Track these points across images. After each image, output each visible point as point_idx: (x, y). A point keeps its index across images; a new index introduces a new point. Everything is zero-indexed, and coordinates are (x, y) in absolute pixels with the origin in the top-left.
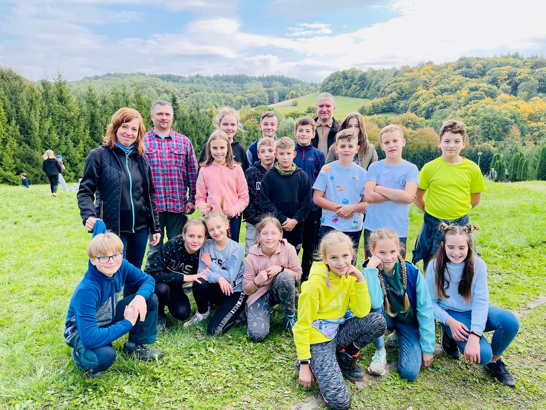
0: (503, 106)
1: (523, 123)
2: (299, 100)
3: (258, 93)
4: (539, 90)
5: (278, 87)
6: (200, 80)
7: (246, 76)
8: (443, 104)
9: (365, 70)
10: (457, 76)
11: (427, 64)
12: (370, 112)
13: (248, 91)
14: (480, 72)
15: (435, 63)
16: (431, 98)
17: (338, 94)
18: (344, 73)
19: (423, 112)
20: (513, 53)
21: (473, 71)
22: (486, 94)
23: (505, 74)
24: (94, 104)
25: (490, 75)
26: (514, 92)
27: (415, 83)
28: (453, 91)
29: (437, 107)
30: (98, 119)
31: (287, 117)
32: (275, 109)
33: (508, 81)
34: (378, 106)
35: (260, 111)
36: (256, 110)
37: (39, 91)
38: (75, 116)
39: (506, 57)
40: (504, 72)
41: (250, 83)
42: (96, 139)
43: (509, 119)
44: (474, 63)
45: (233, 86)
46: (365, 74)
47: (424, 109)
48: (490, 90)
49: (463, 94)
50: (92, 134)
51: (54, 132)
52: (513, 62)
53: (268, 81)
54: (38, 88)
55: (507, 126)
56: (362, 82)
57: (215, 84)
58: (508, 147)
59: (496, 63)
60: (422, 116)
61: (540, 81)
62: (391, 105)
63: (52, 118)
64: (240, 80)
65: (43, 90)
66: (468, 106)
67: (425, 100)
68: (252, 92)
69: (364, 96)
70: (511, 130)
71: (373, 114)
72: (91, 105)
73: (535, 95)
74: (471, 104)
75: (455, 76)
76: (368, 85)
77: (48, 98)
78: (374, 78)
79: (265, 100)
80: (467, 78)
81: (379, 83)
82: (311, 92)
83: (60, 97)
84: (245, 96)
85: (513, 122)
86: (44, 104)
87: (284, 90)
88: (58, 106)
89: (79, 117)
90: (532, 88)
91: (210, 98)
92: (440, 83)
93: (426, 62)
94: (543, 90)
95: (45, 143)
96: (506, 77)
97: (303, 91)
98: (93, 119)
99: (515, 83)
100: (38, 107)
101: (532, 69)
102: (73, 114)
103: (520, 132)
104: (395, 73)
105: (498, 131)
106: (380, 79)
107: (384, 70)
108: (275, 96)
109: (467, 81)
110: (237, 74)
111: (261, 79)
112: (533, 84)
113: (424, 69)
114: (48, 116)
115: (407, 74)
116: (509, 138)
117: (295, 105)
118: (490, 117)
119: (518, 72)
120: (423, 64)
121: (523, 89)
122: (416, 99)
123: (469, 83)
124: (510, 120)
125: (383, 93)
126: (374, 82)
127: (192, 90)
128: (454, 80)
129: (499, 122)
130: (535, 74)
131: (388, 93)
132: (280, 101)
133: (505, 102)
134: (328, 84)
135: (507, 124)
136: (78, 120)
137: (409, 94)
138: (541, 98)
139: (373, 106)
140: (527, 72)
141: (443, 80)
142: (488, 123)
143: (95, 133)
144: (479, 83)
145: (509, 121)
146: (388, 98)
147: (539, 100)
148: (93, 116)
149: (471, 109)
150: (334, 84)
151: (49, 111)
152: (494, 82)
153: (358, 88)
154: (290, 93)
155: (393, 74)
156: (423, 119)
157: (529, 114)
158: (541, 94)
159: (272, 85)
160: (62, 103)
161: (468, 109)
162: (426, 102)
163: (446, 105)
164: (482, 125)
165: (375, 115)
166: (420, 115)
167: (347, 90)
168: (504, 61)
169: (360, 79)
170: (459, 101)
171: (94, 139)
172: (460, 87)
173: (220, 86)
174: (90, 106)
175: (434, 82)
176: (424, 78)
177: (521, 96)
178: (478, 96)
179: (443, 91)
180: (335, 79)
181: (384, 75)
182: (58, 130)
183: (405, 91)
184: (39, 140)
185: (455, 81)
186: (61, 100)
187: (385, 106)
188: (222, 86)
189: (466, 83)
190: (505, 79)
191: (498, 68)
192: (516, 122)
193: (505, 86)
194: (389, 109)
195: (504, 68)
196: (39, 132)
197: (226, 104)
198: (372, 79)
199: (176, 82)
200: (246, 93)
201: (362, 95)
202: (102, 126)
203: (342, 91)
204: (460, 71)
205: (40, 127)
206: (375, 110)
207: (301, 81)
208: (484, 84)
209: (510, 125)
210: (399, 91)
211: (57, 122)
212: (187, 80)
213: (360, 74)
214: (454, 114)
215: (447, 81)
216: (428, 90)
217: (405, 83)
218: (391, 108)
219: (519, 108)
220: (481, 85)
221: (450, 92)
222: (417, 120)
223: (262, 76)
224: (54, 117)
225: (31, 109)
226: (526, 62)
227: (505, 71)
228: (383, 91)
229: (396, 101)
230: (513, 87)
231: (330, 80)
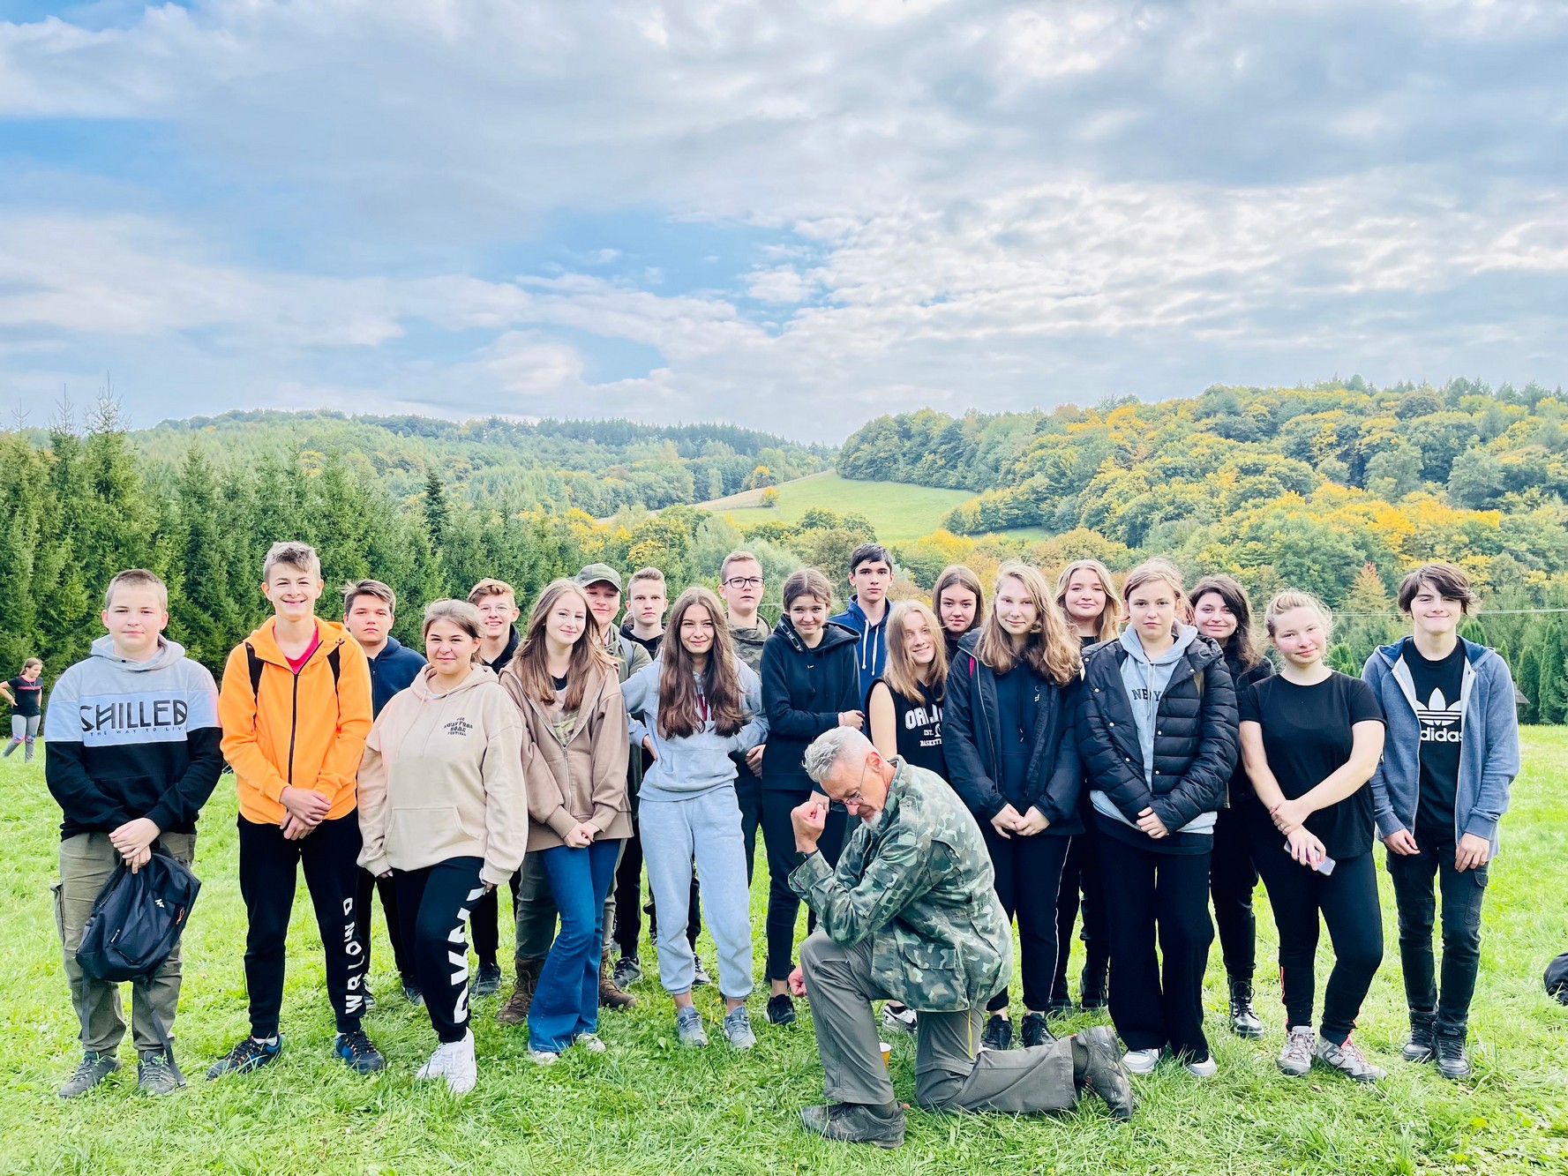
0: (1331, 516)
1: (1390, 562)
2: (781, 491)
3: (666, 472)
4: (1425, 474)
5: (721, 457)
6: (501, 434)
7: (631, 424)
8: (1172, 508)
9: (957, 415)
10: (1203, 435)
11: (1124, 402)
12: (977, 526)
13: (636, 465)
14: (1261, 425)
15: (1142, 402)
16: (1140, 491)
17: (885, 478)
18: (901, 422)
19: (1119, 527)
20: (1346, 378)
21: (1243, 423)
22: (1284, 483)
23: (1329, 432)
24: (201, 498)
25: (1289, 432)
26: (1358, 478)
27: (1094, 451)
28: (1198, 473)
29: (1157, 516)
30: (213, 542)
31: (749, 537)
32: (716, 515)
33: (1339, 451)
34: (997, 510)
35: (673, 519)
36: (662, 516)
37: (41, 459)
38: (144, 534)
39: (1329, 388)
40: (1326, 426)
41: (643, 444)
42: (201, 600)
43: (1351, 551)
44: (1246, 402)
45: (593, 451)
46: (958, 425)
47: (1123, 517)
48: (1294, 474)
49: (1224, 481)
50: (191, 588)
51: (75, 578)
52: (1348, 399)
53: (693, 439)
54: (41, 454)
55: (1347, 568)
56: (949, 446)
57: (542, 445)
58: (1357, 625)
59: (1305, 403)
60: (1118, 539)
61: (1425, 449)
62: (1033, 508)
63: (75, 539)
64: (615, 436)
65: (54, 460)
66: (1238, 514)
67: (1123, 497)
68: (647, 468)
69: (958, 483)
70: (1358, 580)
71: (984, 532)
72: (193, 501)
73: (1415, 488)
74: (1246, 510)
75: (1199, 435)
76: (967, 455)
77: (66, 481)
78: (983, 437)
79: (685, 491)
80: (1231, 442)
81: (999, 449)
82: (812, 470)
83: (103, 478)
84: (629, 480)
85: (1363, 558)
86: (53, 497)
87: (737, 464)
88: (95, 504)
89: (154, 536)
90: (1404, 468)
91: (530, 483)
92: (1160, 453)
93: (1121, 397)
94: (1435, 473)
95: (45, 612)
96: (1334, 439)
97: (789, 469)
98: (195, 543)
99: (1358, 454)
100: (35, 505)
101: (1401, 418)
102: (136, 527)
103: (1384, 586)
104: (1039, 424)
105: (1324, 581)
106: (1000, 438)
107: (1008, 414)
108: (713, 481)
109: (1231, 449)
110: (606, 421)
111: (673, 434)
112: (1406, 458)
113: (1115, 414)
114: (64, 532)
115: (1072, 427)
116: (1356, 601)
117: (770, 505)
118: (1301, 544)
119: (1365, 427)
120: (1112, 402)
121: (1381, 471)
122: (1100, 493)
123: (1236, 453)
124: (1354, 551)
125: (1010, 477)
126: (982, 448)
127: (477, 461)
128: (1196, 445)
129: (1324, 557)
130: (1409, 432)
131: (1023, 477)
132: (725, 494)
133: (1334, 505)
134: (858, 450)
135: (1348, 564)
136: (152, 544)
137: (1080, 480)
138: (1432, 494)
139: (983, 511)
140: (1389, 427)
141: (1169, 444)
142: (1297, 560)
143: (200, 584)
144: (1264, 454)
145: (1351, 555)
146: (1022, 490)
147: (1427, 500)
148: (196, 533)
149: (1246, 523)
150: (875, 450)
151: (68, 520)
152: (1301, 450)
153: (943, 462)
154: (755, 472)
155: (1035, 426)
156: (1122, 546)
157: (1403, 536)
158: (1430, 484)
159: (704, 449)
160: (107, 496)
161: (1238, 523)
162: (1125, 501)
163: (1181, 511)
164: (1281, 565)
165: (990, 535)
166: (1113, 537)
167: (910, 467)
168: (1324, 397)
169: (944, 437)
170: (1215, 501)
171: (195, 601)
172: (1215, 464)
173: (556, 450)
174: (190, 506)
175: (1144, 449)
176: (1117, 438)
177: (1377, 489)
178: (1264, 487)
179: (1171, 473)
180: (877, 438)
181: (1012, 428)
182: (88, 575)
183: (1068, 471)
184: (30, 604)
185: (1199, 448)
186: (104, 487)
187: (1016, 512)
188: (564, 452)
189: (1228, 455)
190: (1331, 445)
191: (1309, 416)
192: (1369, 558)
193: (1331, 461)
194: (1027, 520)
195: (1326, 415)
196: (32, 583)
197: (575, 500)
198: (977, 440)
199: (431, 439)
200: (632, 470)
201: (952, 481)
202: (223, 564)
203: (898, 469)
204: (1211, 421)
205: (35, 567)
206: (990, 523)
207: (783, 442)
208: (1275, 456)
209: (1353, 566)
210: (1052, 471)
211: (87, 551)
212: (463, 432)
213: (944, 425)
214: (1205, 535)
215: (1179, 446)
216: (1130, 469)
217: (1069, 451)
218: (1032, 517)
219: (1374, 521)
220: (1269, 458)
221: (1188, 476)
222: (1107, 550)
223: (675, 425)
224: (80, 537)
225: (13, 513)
226: (1383, 400)
227: (1328, 424)
228: (1008, 472)
229: (1046, 499)
230: (1353, 465)
231: (863, 440)
